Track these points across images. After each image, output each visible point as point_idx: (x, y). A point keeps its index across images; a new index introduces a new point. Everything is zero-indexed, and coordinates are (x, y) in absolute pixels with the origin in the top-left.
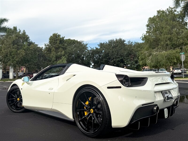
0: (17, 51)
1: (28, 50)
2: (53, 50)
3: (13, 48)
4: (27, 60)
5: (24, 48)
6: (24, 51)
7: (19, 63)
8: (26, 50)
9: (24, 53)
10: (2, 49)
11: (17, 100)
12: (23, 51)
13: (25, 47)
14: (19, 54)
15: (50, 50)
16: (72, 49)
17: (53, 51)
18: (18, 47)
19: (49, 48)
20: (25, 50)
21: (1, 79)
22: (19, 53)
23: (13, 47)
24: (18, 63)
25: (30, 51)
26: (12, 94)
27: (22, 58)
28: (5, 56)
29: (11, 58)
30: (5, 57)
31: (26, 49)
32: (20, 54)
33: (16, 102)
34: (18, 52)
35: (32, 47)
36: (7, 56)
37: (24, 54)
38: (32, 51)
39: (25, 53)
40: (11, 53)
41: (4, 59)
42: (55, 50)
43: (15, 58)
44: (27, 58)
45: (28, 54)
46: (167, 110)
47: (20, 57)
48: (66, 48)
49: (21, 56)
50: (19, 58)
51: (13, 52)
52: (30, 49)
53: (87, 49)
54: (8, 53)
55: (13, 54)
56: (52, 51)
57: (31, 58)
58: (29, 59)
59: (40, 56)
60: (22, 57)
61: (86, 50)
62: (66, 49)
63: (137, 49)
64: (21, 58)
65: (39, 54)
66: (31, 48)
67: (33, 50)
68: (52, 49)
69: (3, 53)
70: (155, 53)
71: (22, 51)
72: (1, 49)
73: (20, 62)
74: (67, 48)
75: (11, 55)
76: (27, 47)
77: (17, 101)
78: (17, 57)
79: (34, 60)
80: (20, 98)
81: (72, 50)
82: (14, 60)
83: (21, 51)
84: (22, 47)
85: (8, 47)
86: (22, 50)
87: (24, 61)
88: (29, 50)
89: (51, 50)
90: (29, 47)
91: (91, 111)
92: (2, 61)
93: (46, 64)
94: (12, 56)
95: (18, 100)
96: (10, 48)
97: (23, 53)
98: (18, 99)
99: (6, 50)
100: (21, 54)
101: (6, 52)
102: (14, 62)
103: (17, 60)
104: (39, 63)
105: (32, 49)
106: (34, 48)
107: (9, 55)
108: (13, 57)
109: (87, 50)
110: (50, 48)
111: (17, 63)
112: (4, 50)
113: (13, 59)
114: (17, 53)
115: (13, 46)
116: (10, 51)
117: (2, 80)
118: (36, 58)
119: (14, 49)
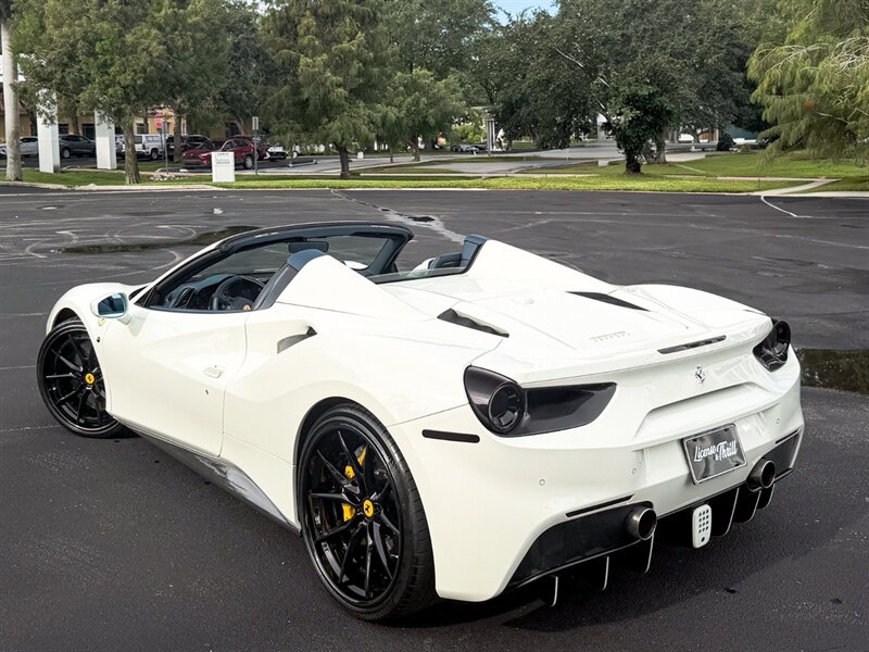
0: (121, 35)
1: (180, 28)
2: (308, 30)
3: (103, 20)
4: (173, 80)
5: (156, 15)
6: (155, 37)
7: (137, 95)
8: (168, 29)
9: (160, 44)
10: (47, 22)
11: (84, 380)
12: (154, 31)
13: (163, 12)
14: (134, 52)
15: (289, 26)
16: (409, 18)
17: (305, 35)
18: (125, 14)
19: (288, 18)
20: (160, 28)
21: (55, 171)
22: (135, 46)
23: (102, 10)
24: (133, 97)
25: (189, 33)
26: (61, 355)
27: (151, 72)
28: (66, 60)
29: (92, 72)
30: (66, 65)
31: (167, 24)
32: (140, 48)
33: (80, 391)
34: (129, 38)
35: (196, 13)
36: (72, 57)
37: (157, 49)
38: (199, 35)
39: (161, 47)
40: (92, 44)
41: (59, 73)
42: (318, 26)
43: (113, 69)
44: (173, 72)
45: (177, 48)
46: (710, 514)
47: (141, 64)
48: (375, 14)
49: (144, 58)
50: (135, 71)
51: (101, 40)
52: (190, 21)
53: (492, 16)
54: (79, 46)
55: (105, 52)
56: (301, 32)
57: (193, 72)
58: (184, 77)
59: (245, 54)
60: (151, 63)
61: (486, 25)
62: (374, 21)
63: (764, 20)
64: (144, 70)
65: (236, 46)
66: (195, 19)
67: (202, 30)
68: (299, 23)
69: (51, 41)
70: (847, 63)
71: (148, 34)
72: (41, 22)
73: (140, 93)
74: (379, 15)
75: (94, 55)
76: (170, 11)
77: (86, 384)
78: (123, 64)
79: (208, 80)
80: (95, 375)
81: (412, 21)
82: (112, 83)
83: (143, 36)
84: (146, 10)
85: (76, 14)
86: (145, 30)
87: (159, 85)
88: (184, 26)
89: (296, 26)
90: (181, 11)
91: (365, 507)
92: (49, 85)
93: (273, 102)
94: (96, 59)
95: (88, 381)
96: (84, 19)
97: (155, 44)
98: (90, 378)
99: (65, 29)
100: (143, 50)
101: (69, 37)
102: (110, 91)
103: (125, 79)
104: (240, 91)
105: (195, 24)
106: (207, 20)
107: (83, 54)
108: (105, 66)
109: (491, 22)
110: (291, 14)
111: (126, 98)
112: (58, 27)
113: (106, 77)
114: (123, 42)
115: (102, 6)
116: (86, 33)
117: (59, 175)
118: (219, 69)
119: (106, 25)
